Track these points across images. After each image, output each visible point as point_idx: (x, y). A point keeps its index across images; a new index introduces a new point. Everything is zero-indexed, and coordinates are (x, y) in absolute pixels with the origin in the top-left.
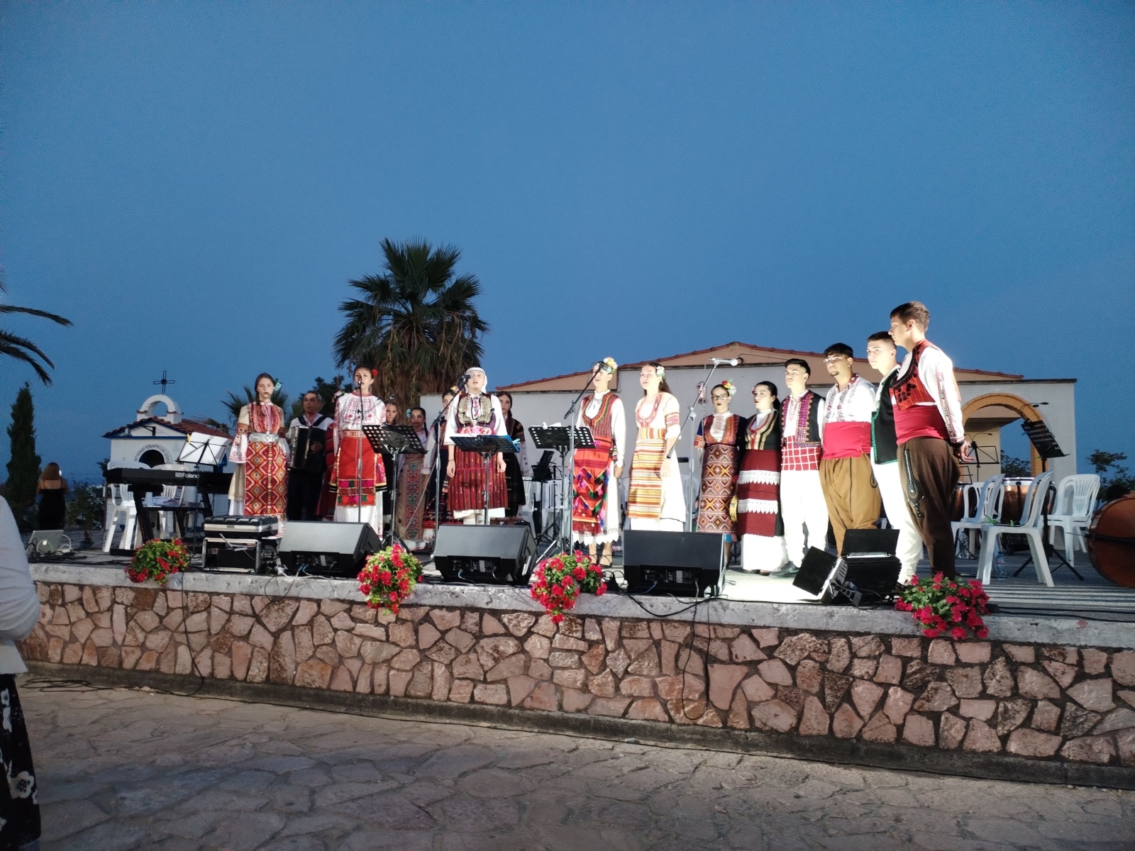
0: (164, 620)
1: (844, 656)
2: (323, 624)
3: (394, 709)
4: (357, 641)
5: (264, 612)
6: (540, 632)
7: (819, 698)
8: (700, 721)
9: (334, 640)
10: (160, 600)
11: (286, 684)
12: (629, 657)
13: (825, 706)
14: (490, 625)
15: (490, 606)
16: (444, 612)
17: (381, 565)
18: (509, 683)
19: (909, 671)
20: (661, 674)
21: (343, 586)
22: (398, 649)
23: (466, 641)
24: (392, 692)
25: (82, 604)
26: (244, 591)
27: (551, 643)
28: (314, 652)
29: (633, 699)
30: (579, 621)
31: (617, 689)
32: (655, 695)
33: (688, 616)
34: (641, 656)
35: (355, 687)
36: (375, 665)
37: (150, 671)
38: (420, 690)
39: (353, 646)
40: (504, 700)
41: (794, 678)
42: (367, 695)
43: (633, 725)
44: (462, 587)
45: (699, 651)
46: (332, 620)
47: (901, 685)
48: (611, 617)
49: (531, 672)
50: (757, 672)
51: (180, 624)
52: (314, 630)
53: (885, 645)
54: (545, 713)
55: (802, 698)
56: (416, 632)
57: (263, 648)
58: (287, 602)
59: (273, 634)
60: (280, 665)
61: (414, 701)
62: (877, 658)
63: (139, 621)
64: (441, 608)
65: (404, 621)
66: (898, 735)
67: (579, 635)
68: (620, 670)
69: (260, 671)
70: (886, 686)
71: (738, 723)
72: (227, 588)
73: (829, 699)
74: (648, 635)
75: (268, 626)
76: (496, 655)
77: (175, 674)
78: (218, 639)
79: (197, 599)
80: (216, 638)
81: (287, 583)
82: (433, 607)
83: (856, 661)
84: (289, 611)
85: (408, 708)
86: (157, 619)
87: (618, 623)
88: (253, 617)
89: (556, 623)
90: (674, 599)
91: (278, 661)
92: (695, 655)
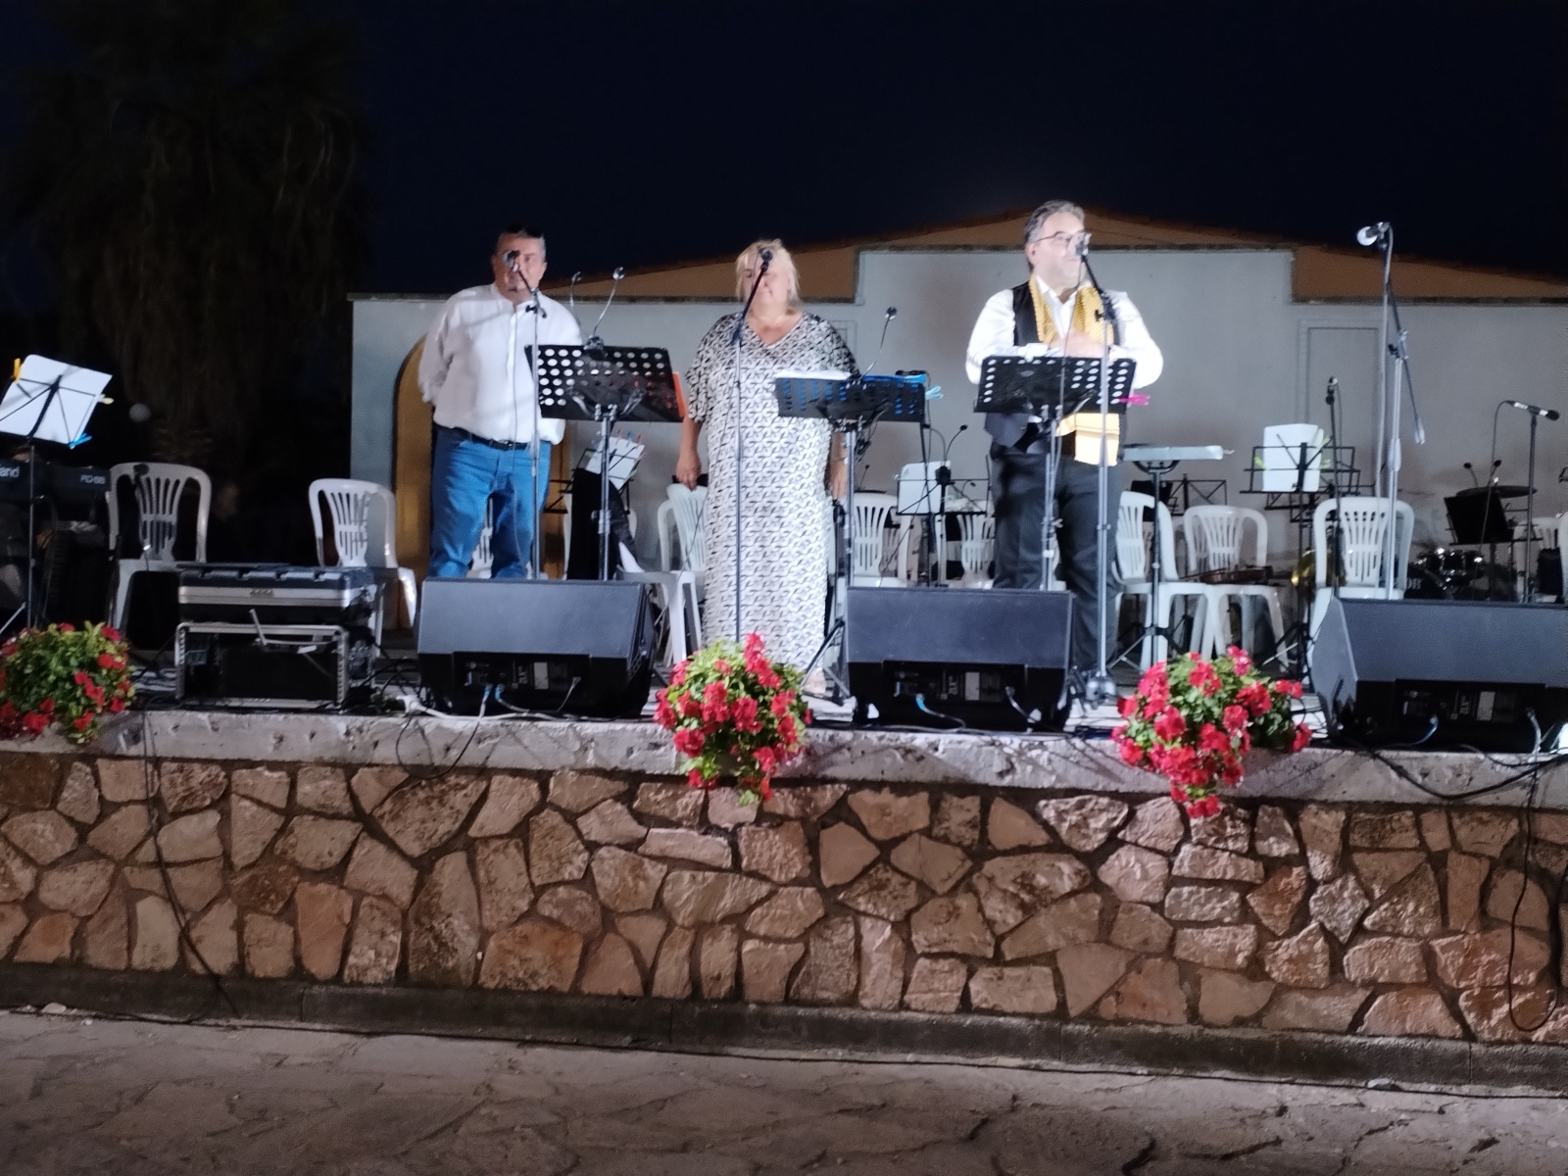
0: (93, 834)
2: (557, 833)
3: (760, 1035)
4: (655, 872)
5: (388, 806)
6: (1141, 841)
8: (1539, 1035)
9: (588, 871)
10: (76, 789)
11: (458, 986)
12: (1368, 894)
14: (1009, 825)
15: (1007, 781)
16: (886, 796)
17: (726, 682)
18: (1062, 963)
20: (1445, 930)
21: (611, 737)
22: (765, 889)
23: (947, 865)
24: (751, 993)
26: (327, 756)
27: (1171, 865)
28: (534, 903)
29: (1375, 988)
30: (1241, 812)
31: (1336, 966)
32: (1431, 979)
33: (1516, 796)
34: (1397, 890)
35: (648, 982)
36: (702, 928)
37: (57, 965)
38: (827, 983)
39: (642, 884)
40: (1049, 1001)
42: (686, 1001)
43: (1380, 1049)
44: (932, 737)
46: (582, 822)
48: (1324, 803)
49: (1116, 935)
52: (533, 847)
54: (1156, 1030)
56: (813, 846)
57: (385, 897)
58: (452, 780)
59: (413, 862)
60: (437, 938)
61: (815, 1011)
63: (17, 840)
64: (877, 786)
65: (778, 821)
67: (1242, 845)
68: (1344, 925)
69: (378, 955)
72: (276, 748)
74: (1416, 842)
75: (401, 841)
76: (1026, 897)
77: (129, 969)
78: (254, 878)
79: (187, 779)
80: (247, 876)
81: (450, 732)
82: (857, 785)
84: (460, 801)
85: (797, 1030)
86: (73, 834)
87: (1342, 817)
88: (354, 820)
89: (1184, 818)
90: (1481, 756)
91: (432, 928)
92: (1530, 884)
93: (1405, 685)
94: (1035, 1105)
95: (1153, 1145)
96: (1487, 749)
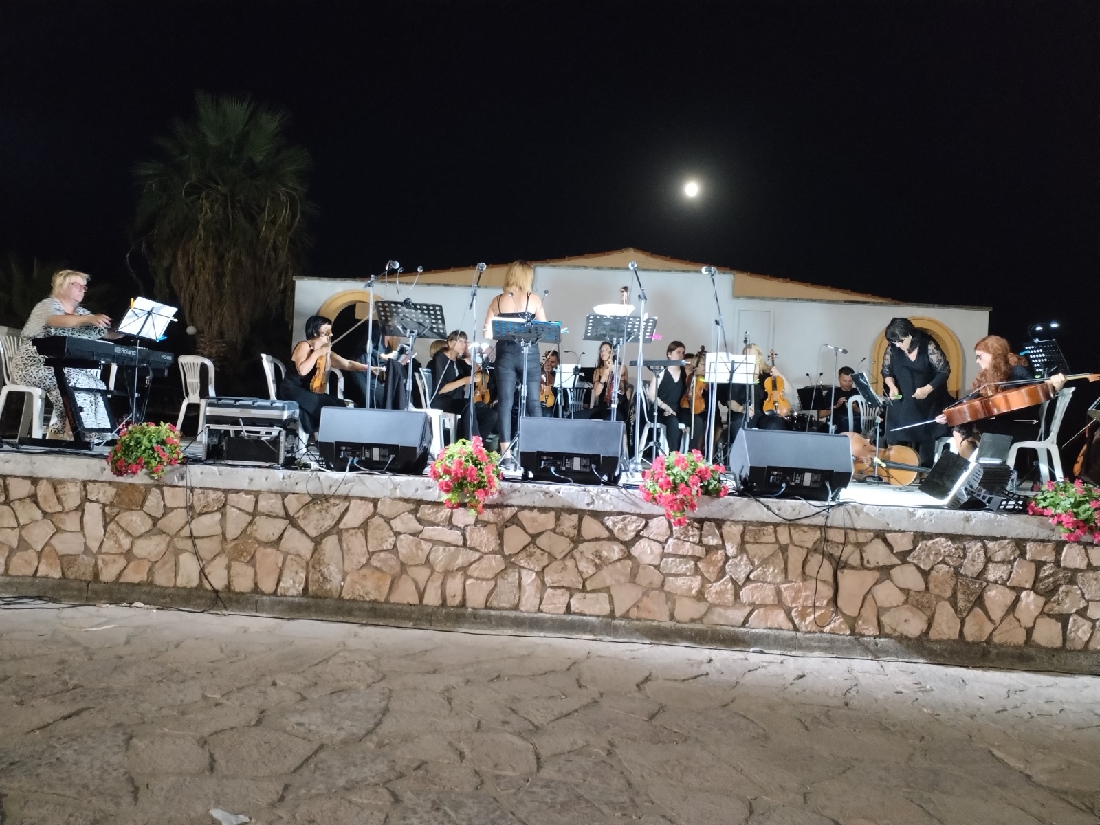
0: (159, 522)
1: (979, 561)
2: (381, 528)
3: (473, 623)
4: (426, 546)
5: (301, 512)
6: (650, 537)
7: (950, 603)
8: (827, 629)
9: (395, 546)
10: (153, 502)
11: (332, 598)
12: (752, 563)
13: (956, 610)
14: (591, 528)
15: (591, 508)
16: (535, 513)
17: (463, 459)
18: (613, 592)
19: (1042, 575)
20: (786, 580)
21: (408, 483)
22: (477, 555)
23: (562, 546)
24: (469, 604)
25: (36, 502)
26: (274, 489)
27: (664, 548)
28: (369, 560)
29: (754, 606)
30: (696, 524)
31: (737, 596)
32: (779, 602)
33: (819, 520)
34: (765, 562)
35: (421, 598)
36: (447, 573)
37: (140, 584)
38: (505, 599)
39: (420, 552)
40: (606, 609)
41: (927, 583)
42: (438, 607)
43: (756, 634)
44: (558, 487)
45: (830, 557)
46: (392, 522)
47: (1034, 588)
48: (734, 521)
49: (638, 580)
50: (889, 577)
51: (183, 528)
52: (369, 534)
53: (1020, 550)
54: (655, 623)
55: (935, 603)
56: (501, 536)
57: (299, 555)
58: (332, 501)
59: (313, 539)
60: (322, 575)
61: (498, 613)
62: (1011, 562)
63: (123, 524)
64: (532, 508)
65: (486, 524)
66: (1027, 637)
67: (696, 539)
68: (741, 577)
69: (294, 582)
70: (1018, 590)
71: (867, 629)
72: (249, 484)
73: (961, 604)
74: (774, 540)
75: (306, 530)
76: (598, 561)
77: (175, 587)
78: (236, 545)
79: (206, 497)
80: (233, 543)
81: (332, 479)
82: (523, 508)
83: (991, 566)
84: (336, 511)
85: (490, 621)
86: (150, 522)
87: (742, 528)
88: (285, 519)
89: (670, 527)
90: (804, 502)
91: (320, 571)
92: (825, 560)
93: (771, 469)
94: (599, 656)
95: (650, 675)
96: (808, 498)
